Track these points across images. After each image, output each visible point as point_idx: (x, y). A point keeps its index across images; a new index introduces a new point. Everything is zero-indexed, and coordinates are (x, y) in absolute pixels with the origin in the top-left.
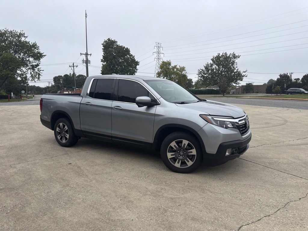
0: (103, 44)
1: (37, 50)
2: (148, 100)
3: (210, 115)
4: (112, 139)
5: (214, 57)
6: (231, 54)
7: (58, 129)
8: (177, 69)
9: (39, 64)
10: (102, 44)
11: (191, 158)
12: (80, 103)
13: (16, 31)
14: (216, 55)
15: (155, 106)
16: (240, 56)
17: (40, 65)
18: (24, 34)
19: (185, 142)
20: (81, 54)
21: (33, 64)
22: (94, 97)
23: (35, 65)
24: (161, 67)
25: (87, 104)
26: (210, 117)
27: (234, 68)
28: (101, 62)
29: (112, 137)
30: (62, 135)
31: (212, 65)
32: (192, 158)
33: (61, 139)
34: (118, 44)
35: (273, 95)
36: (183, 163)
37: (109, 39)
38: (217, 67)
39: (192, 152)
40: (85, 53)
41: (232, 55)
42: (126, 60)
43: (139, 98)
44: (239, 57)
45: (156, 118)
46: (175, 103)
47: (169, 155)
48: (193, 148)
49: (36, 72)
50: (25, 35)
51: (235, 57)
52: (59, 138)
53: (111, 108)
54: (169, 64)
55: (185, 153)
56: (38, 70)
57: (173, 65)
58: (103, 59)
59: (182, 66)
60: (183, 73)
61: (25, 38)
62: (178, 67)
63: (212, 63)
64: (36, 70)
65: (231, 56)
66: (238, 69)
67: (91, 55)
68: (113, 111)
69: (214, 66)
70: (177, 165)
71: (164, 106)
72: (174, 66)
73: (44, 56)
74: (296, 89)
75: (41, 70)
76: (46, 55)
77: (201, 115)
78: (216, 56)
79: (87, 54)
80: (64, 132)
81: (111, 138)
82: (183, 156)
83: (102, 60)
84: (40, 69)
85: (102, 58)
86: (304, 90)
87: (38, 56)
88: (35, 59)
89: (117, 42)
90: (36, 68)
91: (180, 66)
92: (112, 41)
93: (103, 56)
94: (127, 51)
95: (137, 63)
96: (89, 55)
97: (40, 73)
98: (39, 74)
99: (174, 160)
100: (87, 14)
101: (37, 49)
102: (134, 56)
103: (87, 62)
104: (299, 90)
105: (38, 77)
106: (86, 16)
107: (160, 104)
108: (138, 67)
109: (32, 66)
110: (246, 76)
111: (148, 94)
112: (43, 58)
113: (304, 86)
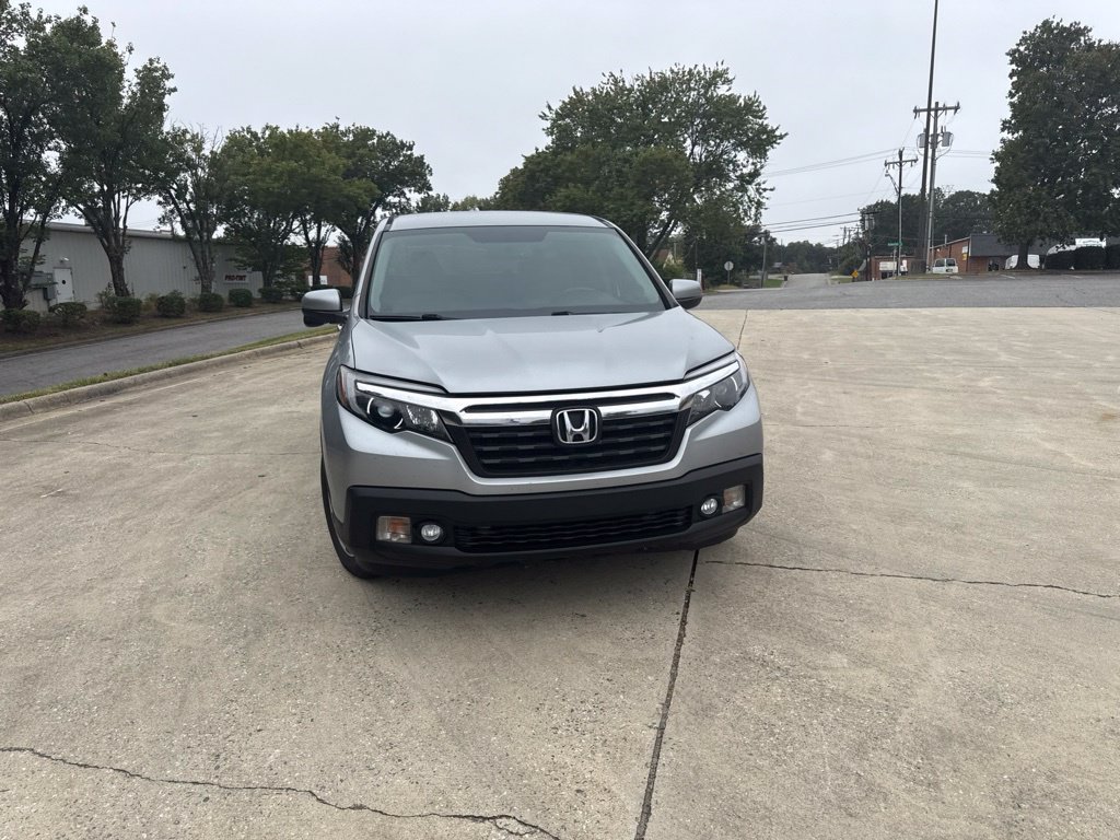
0: (1012, 53)
1: (760, 121)
3: (355, 371)
9: (762, 167)
10: (1007, 54)
13: (704, 68)
17: (762, 171)
18: (726, 71)
20: (916, 111)
21: (745, 171)
23: (750, 175)
28: (1003, 130)
34: (1094, 36)
37: (1046, 24)
49: (749, 197)
50: (730, 77)
56: (757, 190)
58: (1013, 117)
61: (726, 87)
64: (751, 189)
67: (956, 108)
73: (781, 137)
75: (765, 190)
76: (786, 134)
79: (933, 110)
83: (1005, 122)
84: (763, 186)
85: (1007, 114)
87: (762, 142)
88: (752, 153)
89: (1086, 30)
90: (750, 183)
92: (1064, 29)
93: (1012, 104)
96: (950, 108)
97: (763, 200)
98: (759, 205)
101: (761, 118)
103: (931, 141)
105: (756, 215)
109: (741, 178)
112: (775, 145)
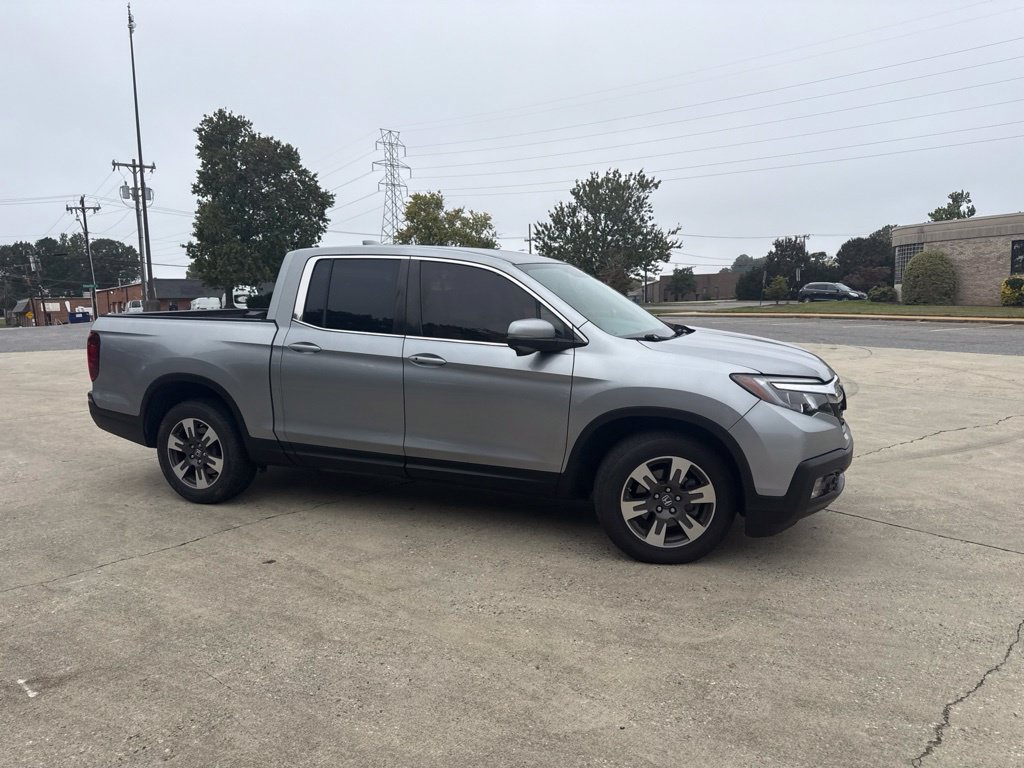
0: (199, 131)
2: (544, 331)
3: (762, 375)
4: (408, 466)
5: (580, 183)
6: (631, 175)
7: (173, 442)
8: (465, 223)
10: (195, 130)
11: (696, 513)
12: (272, 346)
14: (585, 178)
15: (570, 351)
16: (660, 182)
19: (681, 465)
20: (114, 164)
24: (411, 215)
25: (299, 350)
26: (762, 382)
27: (642, 220)
28: (194, 193)
29: (406, 459)
30: (194, 462)
31: (574, 211)
32: (701, 512)
33: (190, 474)
34: (255, 129)
35: (764, 303)
36: (674, 531)
37: (221, 114)
38: (590, 218)
39: (701, 495)
40: (131, 163)
41: (635, 179)
42: (288, 189)
43: (517, 326)
44: (656, 186)
45: (577, 389)
46: (638, 339)
47: (629, 510)
48: (706, 483)
51: (644, 184)
52: (179, 471)
53: (403, 361)
54: (436, 202)
55: (678, 498)
57: (449, 207)
58: (200, 182)
59: (481, 213)
60: (483, 236)
62: (466, 214)
63: (573, 201)
65: (632, 182)
66: (653, 225)
67: (153, 167)
68: (409, 370)
69: (582, 215)
70: (655, 539)
71: (601, 350)
72: (455, 211)
74: (826, 285)
77: (734, 377)
78: (584, 182)
79: (138, 167)
80: (199, 451)
81: (402, 465)
82: (673, 510)
83: (195, 186)
85: (196, 181)
86: (846, 288)
89: (249, 123)
91: (472, 212)
92: (233, 119)
93: (199, 172)
94: (290, 156)
95: (326, 200)
99: (644, 523)
100: (134, 19)
102: (315, 175)
103: (140, 195)
104: (833, 288)
106: (131, 28)
107: (585, 344)
108: (329, 212)
110: (679, 247)
111: (537, 309)
113: (846, 277)
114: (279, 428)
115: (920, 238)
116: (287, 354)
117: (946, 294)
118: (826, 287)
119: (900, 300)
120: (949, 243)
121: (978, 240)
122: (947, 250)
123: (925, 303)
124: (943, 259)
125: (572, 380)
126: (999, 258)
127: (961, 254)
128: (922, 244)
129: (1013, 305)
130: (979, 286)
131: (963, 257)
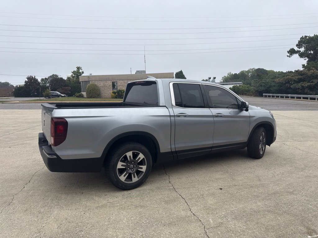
7: (121, 165)
22: (183, 106)
25: (179, 116)
29: (212, 147)
39: (264, 140)
45: (251, 119)
48: (265, 137)
52: (123, 178)
53: (213, 116)
70: (261, 152)
86: (59, 93)
104: (56, 93)
113: (58, 90)
114: (173, 146)
115: (88, 79)
116: (177, 118)
117: (98, 95)
118: (53, 93)
119: (86, 97)
120: (97, 81)
121: (104, 81)
122: (96, 83)
123: (94, 98)
124: (96, 85)
125: (250, 117)
126: (109, 86)
127: (100, 84)
128: (89, 81)
129: (114, 98)
130: (105, 93)
131: (100, 85)
